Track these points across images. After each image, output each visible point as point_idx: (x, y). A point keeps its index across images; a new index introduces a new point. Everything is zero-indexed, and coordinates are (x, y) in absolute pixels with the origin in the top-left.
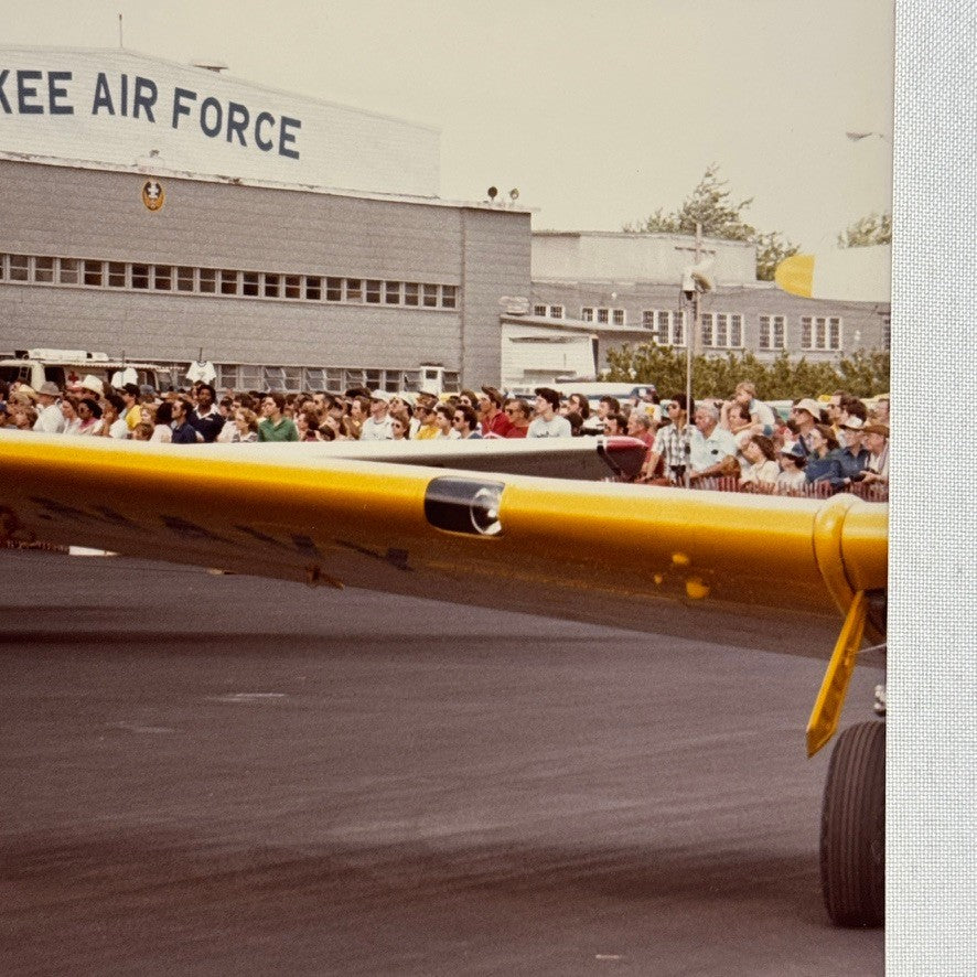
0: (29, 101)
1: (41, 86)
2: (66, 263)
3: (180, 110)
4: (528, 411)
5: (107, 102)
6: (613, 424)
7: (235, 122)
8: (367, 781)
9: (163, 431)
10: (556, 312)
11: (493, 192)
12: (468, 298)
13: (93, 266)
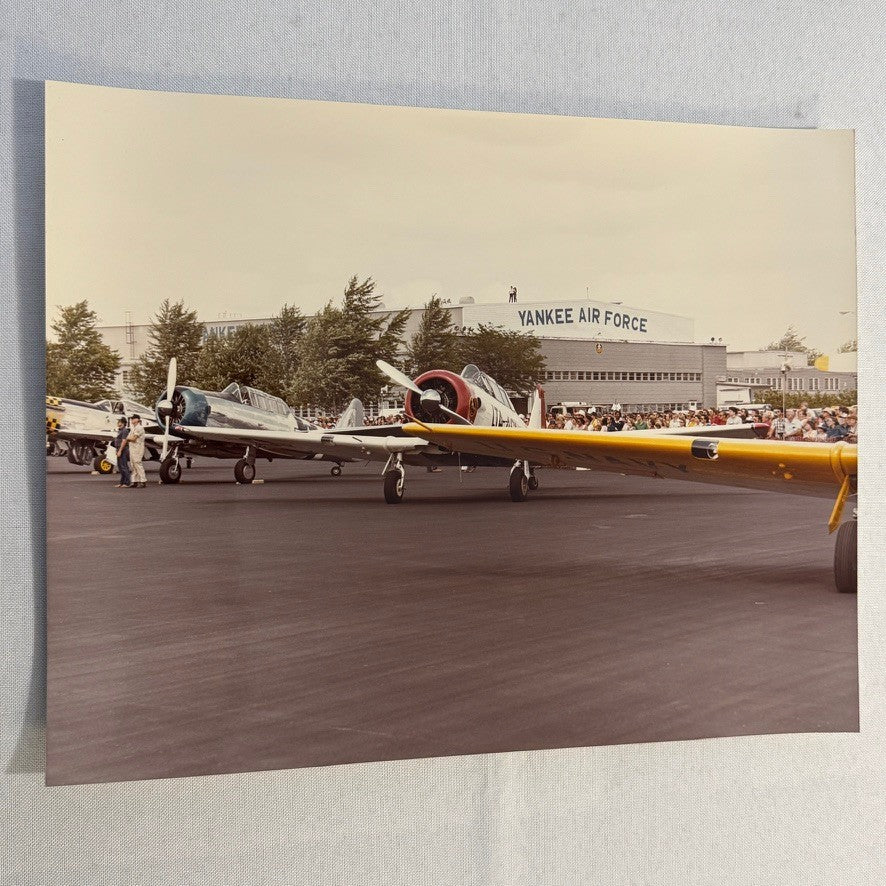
0: (559, 319)
1: (563, 314)
2: (573, 373)
3: (607, 318)
4: (727, 415)
5: (584, 318)
6: (757, 418)
7: (625, 321)
8: (675, 544)
9: (604, 428)
10: (736, 380)
11: (713, 339)
12: (704, 377)
13: (581, 373)
